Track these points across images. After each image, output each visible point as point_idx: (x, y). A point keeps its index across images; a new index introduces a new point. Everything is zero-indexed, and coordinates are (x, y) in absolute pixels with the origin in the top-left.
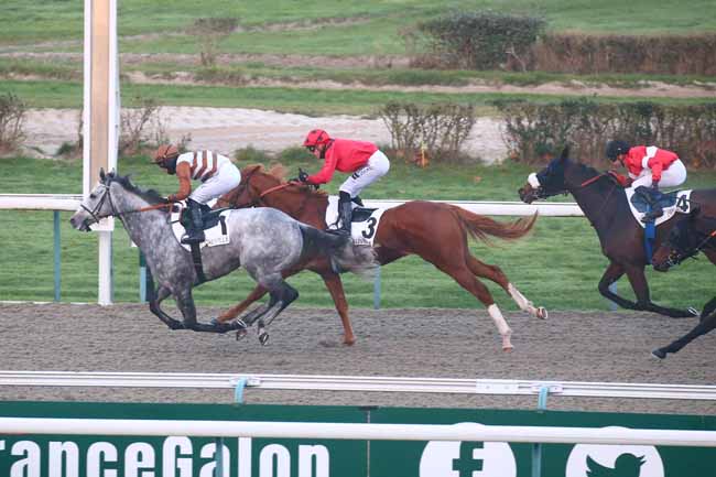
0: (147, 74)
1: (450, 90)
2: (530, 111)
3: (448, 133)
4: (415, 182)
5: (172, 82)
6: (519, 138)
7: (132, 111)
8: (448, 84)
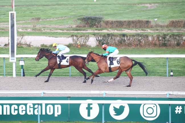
0: (22, 29)
1: (84, 32)
2: (100, 36)
3: (84, 41)
4: (77, 51)
5: (27, 31)
6: (98, 41)
7: (19, 37)
8: (84, 30)
